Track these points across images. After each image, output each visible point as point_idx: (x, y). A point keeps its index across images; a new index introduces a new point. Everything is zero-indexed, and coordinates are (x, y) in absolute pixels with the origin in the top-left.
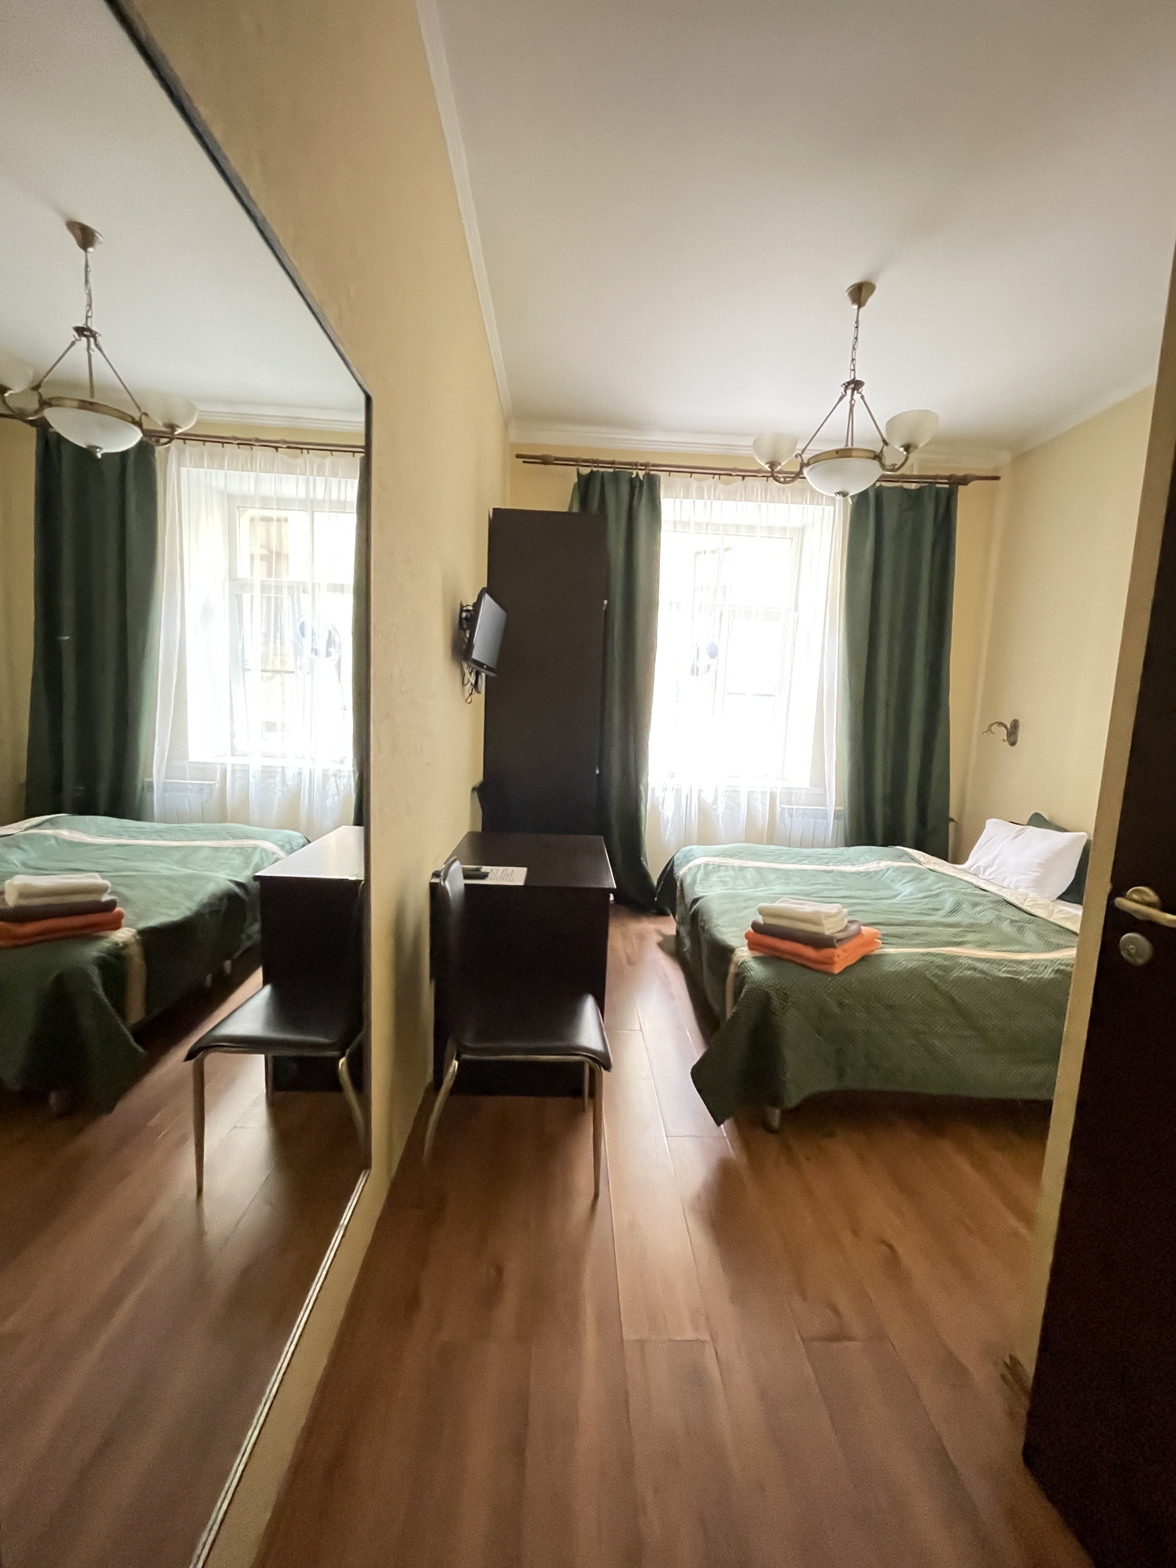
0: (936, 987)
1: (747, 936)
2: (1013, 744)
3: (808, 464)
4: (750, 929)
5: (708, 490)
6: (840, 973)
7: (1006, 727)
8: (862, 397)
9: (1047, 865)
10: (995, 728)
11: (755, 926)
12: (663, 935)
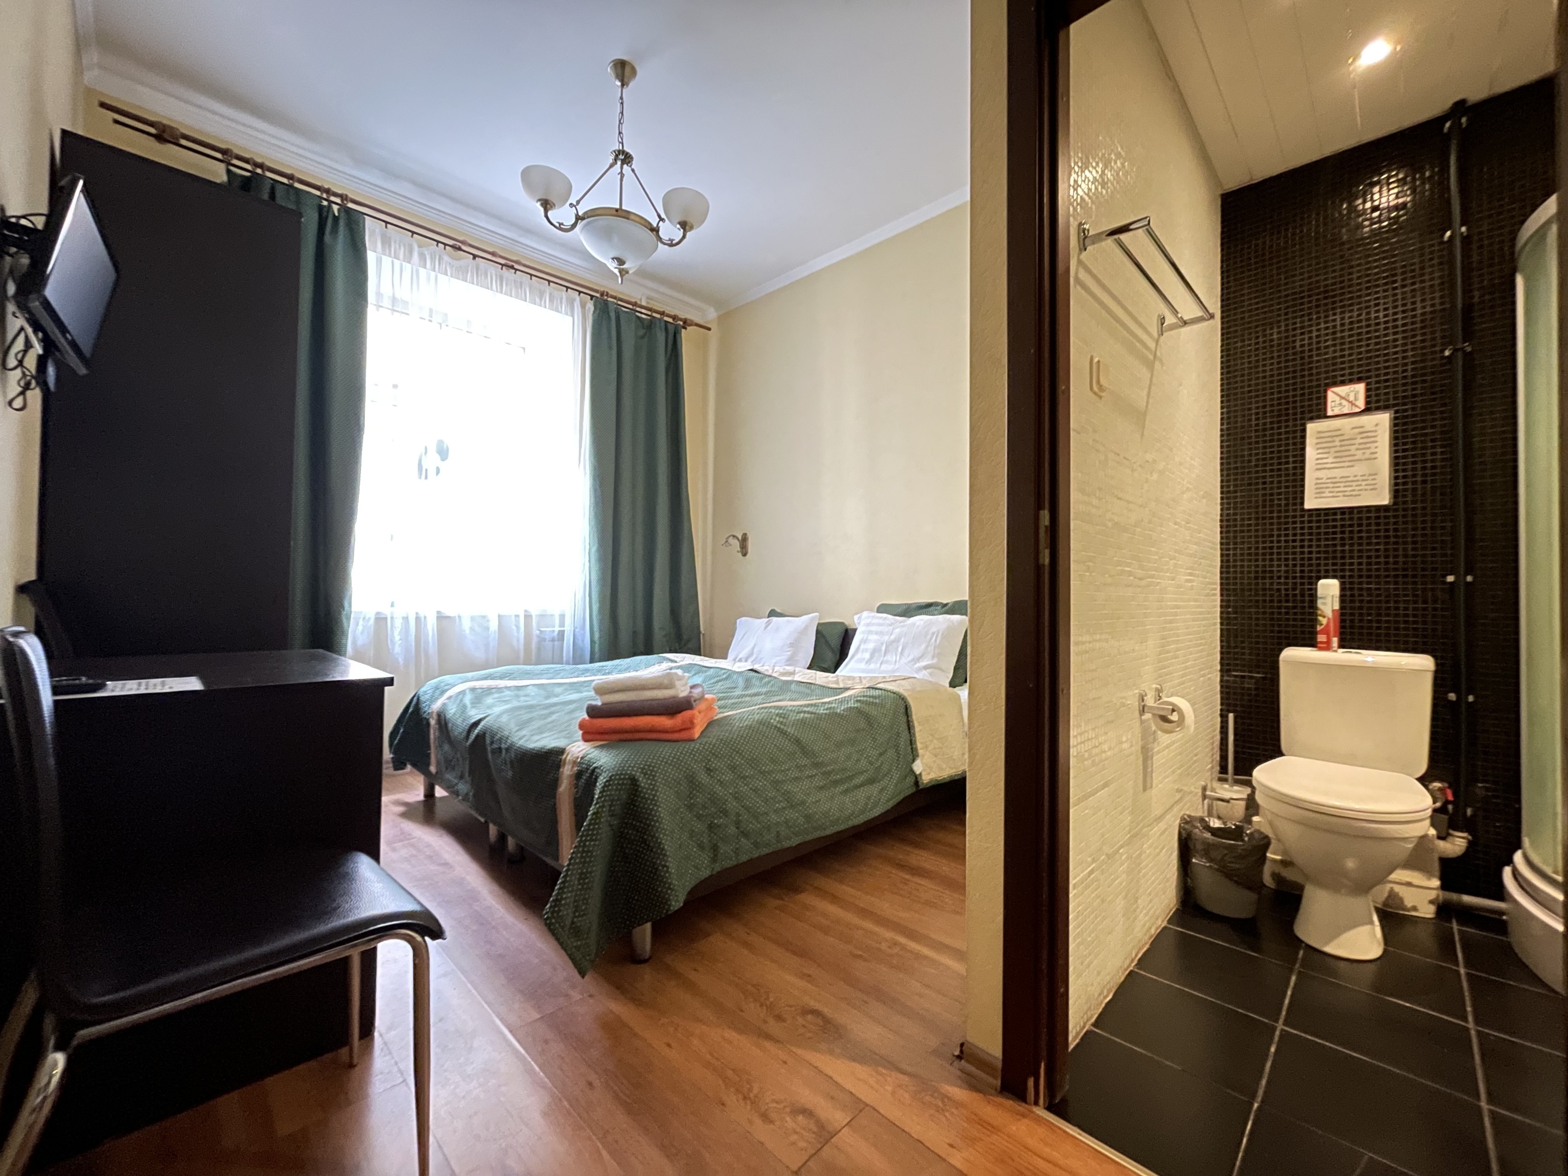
0: (783, 733)
1: (582, 726)
2: (745, 555)
3: (583, 219)
4: (586, 716)
5: (431, 258)
6: (699, 738)
7: (738, 539)
8: (633, 170)
9: (795, 645)
10: (731, 540)
11: (593, 712)
12: (406, 804)
